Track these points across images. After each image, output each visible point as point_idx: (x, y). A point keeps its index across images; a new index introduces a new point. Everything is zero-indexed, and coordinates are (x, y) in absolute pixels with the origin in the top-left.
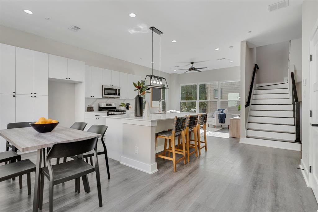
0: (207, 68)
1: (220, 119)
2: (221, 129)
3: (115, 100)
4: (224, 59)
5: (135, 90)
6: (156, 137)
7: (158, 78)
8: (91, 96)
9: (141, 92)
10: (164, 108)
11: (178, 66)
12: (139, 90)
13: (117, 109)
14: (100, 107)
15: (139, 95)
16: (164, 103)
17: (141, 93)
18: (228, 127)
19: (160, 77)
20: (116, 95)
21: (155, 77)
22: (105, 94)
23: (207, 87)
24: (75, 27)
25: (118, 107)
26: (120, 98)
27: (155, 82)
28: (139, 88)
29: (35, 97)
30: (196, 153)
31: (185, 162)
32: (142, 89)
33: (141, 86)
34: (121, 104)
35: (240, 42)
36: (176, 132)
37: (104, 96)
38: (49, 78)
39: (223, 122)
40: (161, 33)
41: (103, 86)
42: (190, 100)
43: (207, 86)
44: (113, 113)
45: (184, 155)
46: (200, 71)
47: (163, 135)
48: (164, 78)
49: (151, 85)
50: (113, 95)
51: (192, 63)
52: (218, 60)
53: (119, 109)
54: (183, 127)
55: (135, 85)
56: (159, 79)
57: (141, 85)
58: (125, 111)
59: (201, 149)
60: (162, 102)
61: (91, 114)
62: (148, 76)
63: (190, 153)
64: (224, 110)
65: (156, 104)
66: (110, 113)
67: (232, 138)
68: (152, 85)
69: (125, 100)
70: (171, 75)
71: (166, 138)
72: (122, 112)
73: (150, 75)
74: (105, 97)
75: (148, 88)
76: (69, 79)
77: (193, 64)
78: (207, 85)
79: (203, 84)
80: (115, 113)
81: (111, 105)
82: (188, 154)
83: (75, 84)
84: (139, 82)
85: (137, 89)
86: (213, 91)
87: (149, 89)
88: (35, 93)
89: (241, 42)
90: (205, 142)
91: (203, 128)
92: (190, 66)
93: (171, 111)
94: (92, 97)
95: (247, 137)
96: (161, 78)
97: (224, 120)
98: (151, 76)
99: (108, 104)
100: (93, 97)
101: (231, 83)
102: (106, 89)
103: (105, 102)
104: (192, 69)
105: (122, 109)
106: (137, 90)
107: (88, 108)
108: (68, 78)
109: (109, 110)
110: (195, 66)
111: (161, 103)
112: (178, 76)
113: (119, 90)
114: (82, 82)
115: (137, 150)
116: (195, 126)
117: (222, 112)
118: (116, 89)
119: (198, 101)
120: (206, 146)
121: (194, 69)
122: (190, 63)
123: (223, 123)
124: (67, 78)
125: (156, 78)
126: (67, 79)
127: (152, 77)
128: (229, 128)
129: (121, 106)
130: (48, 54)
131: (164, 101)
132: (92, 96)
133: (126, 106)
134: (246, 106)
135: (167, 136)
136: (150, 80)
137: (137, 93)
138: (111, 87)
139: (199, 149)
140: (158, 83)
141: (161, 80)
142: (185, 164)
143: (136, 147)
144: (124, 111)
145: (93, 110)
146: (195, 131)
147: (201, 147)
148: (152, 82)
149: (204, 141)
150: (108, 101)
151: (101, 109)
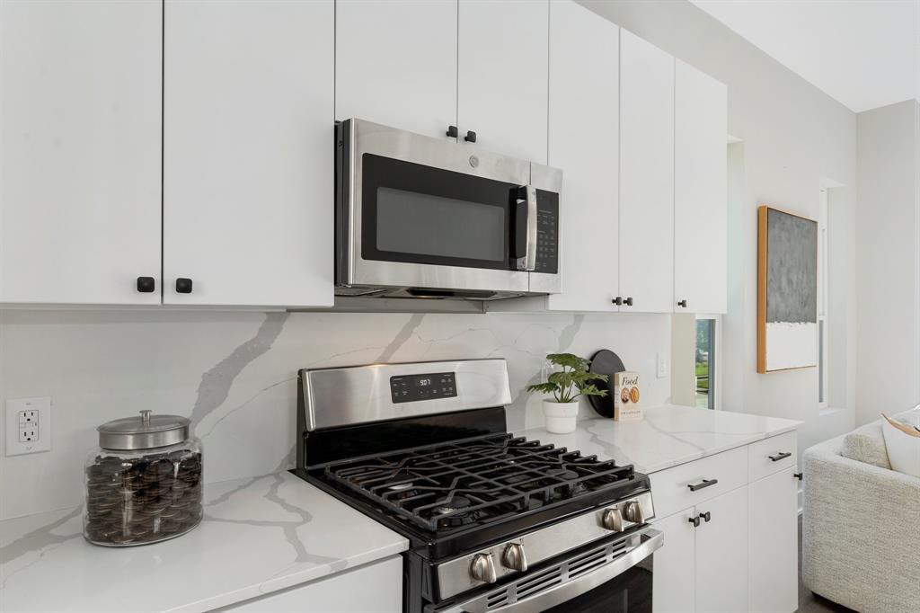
3: (493, 320)
8: (150, 286)
20: (514, 265)
22: (368, 252)
26: (554, 303)
37: (361, 270)
41: (342, 132)
81: (443, 385)
99: (412, 380)
113: (549, 202)
118: (518, 192)
129: (550, 386)
133: (589, 383)
138: (453, 159)
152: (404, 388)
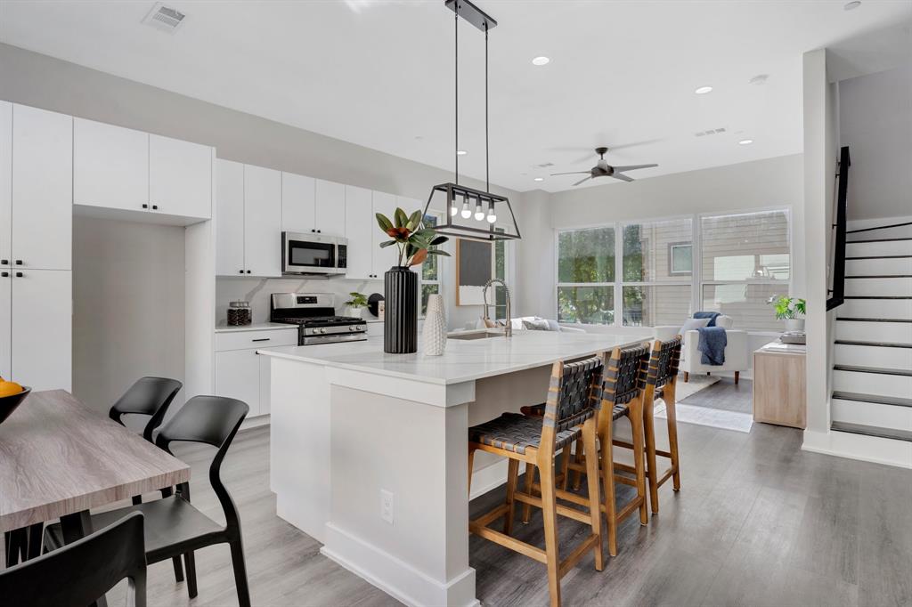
0: (656, 165)
1: (706, 348)
2: (711, 386)
3: (331, 282)
4: (723, 130)
5: (383, 245)
6: (472, 449)
7: (480, 197)
8: (242, 272)
9: (410, 251)
10: (502, 312)
11: (550, 164)
12: (402, 246)
13: (338, 314)
14: (275, 307)
15: (402, 265)
16: (502, 295)
17: (408, 256)
18: (734, 376)
19: (487, 194)
20: (332, 266)
21: (467, 193)
22: (291, 263)
23: (644, 237)
24: (164, 10)
25: (342, 309)
26: (347, 277)
27: (466, 214)
28: (400, 234)
29: (20, 275)
30: (641, 507)
31: (598, 558)
32: (411, 239)
33: (409, 226)
34: (352, 299)
35: (802, 56)
36: (559, 429)
37: (288, 268)
38: (74, 206)
39: (718, 359)
40: (490, 22)
42: (586, 281)
43: (644, 235)
44: (317, 331)
45: (596, 529)
46: (630, 180)
47: (499, 443)
48: (501, 199)
49: (449, 225)
50: (322, 266)
51: (602, 151)
52: (698, 135)
53: (346, 315)
54: (588, 406)
55: (383, 222)
56: (486, 204)
57: (408, 221)
58: (364, 323)
59: (660, 484)
60: (494, 289)
61: (240, 335)
62: (438, 188)
63: (618, 511)
64: (718, 318)
65: (474, 295)
66: (308, 331)
67: (763, 428)
68: (453, 224)
69: (365, 282)
70: (525, 197)
71: (515, 456)
72: (354, 328)
73: (446, 185)
74: (295, 274)
75: (439, 236)
76: (155, 207)
77: (604, 155)
78: (644, 232)
79: (633, 227)
80: (325, 330)
81: (313, 300)
82: (613, 519)
83: (184, 227)
84: (399, 213)
85: (393, 239)
86: (666, 252)
87: (442, 240)
88: (19, 263)
89: (805, 54)
90: (672, 455)
91: (661, 395)
92: (595, 161)
93: (526, 319)
94: (246, 274)
95: (836, 427)
96: (492, 200)
97: (719, 353)
98: (452, 191)
99: (303, 298)
100: (249, 272)
101: (745, 218)
102: (294, 244)
103: (296, 293)
104: (602, 171)
105: (353, 316)
106: (394, 243)
107: (231, 312)
108: (151, 205)
109: (306, 319)
110: (609, 160)
111: (491, 293)
112: (552, 201)
113: (343, 249)
114: (204, 222)
115: (387, 505)
116: (638, 395)
117: (712, 324)
118: (333, 246)
119: (618, 285)
120: (675, 473)
121: (609, 171)
122: (595, 152)
123: (717, 364)
124: (145, 206)
125: (471, 199)
126: (144, 210)
127: (454, 193)
128: (737, 382)
129: (351, 303)
130: (71, 117)
131: (500, 284)
132: (246, 271)
133: (369, 303)
134: (831, 305)
135: (516, 447)
136: (449, 205)
137: (394, 255)
138: (313, 239)
139: (654, 486)
140: (479, 216)
141: (492, 206)
142: (598, 567)
143: (383, 491)
144: (361, 322)
145: (250, 321)
146: (638, 414)
147: (658, 480)
148: (454, 211)
149: (669, 451)
150: (304, 287)
151: (279, 316)
152: (301, 300)
